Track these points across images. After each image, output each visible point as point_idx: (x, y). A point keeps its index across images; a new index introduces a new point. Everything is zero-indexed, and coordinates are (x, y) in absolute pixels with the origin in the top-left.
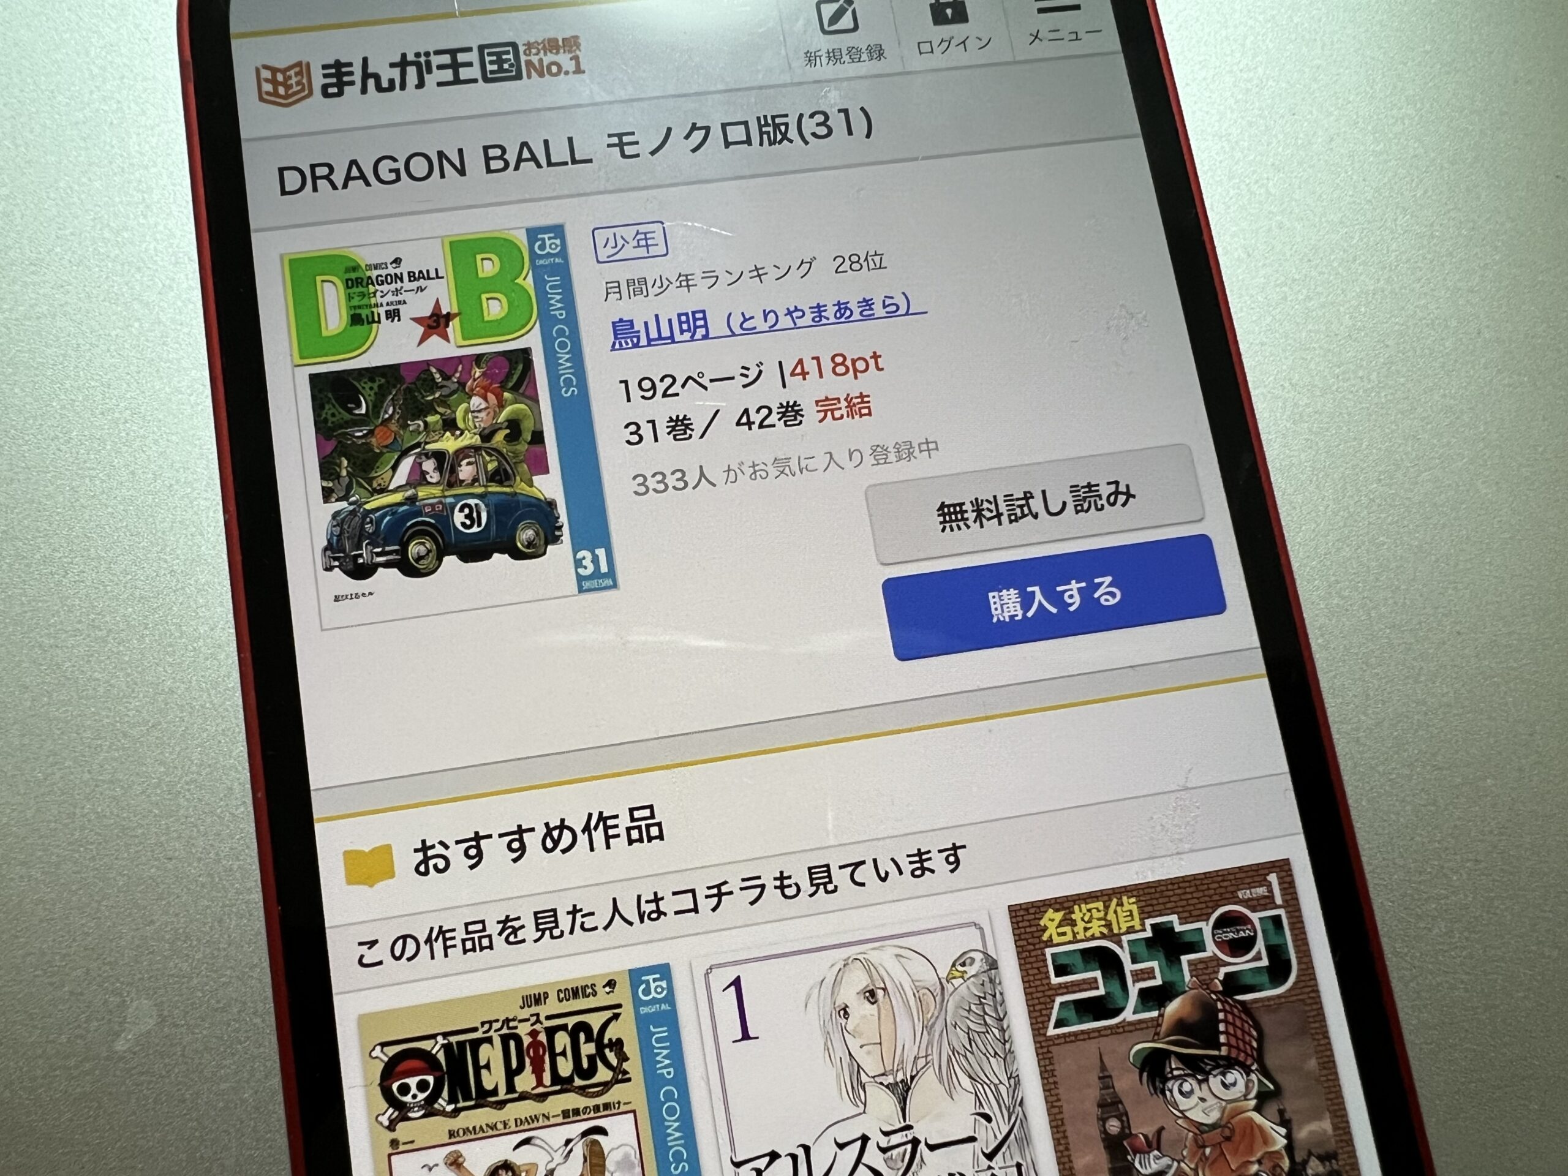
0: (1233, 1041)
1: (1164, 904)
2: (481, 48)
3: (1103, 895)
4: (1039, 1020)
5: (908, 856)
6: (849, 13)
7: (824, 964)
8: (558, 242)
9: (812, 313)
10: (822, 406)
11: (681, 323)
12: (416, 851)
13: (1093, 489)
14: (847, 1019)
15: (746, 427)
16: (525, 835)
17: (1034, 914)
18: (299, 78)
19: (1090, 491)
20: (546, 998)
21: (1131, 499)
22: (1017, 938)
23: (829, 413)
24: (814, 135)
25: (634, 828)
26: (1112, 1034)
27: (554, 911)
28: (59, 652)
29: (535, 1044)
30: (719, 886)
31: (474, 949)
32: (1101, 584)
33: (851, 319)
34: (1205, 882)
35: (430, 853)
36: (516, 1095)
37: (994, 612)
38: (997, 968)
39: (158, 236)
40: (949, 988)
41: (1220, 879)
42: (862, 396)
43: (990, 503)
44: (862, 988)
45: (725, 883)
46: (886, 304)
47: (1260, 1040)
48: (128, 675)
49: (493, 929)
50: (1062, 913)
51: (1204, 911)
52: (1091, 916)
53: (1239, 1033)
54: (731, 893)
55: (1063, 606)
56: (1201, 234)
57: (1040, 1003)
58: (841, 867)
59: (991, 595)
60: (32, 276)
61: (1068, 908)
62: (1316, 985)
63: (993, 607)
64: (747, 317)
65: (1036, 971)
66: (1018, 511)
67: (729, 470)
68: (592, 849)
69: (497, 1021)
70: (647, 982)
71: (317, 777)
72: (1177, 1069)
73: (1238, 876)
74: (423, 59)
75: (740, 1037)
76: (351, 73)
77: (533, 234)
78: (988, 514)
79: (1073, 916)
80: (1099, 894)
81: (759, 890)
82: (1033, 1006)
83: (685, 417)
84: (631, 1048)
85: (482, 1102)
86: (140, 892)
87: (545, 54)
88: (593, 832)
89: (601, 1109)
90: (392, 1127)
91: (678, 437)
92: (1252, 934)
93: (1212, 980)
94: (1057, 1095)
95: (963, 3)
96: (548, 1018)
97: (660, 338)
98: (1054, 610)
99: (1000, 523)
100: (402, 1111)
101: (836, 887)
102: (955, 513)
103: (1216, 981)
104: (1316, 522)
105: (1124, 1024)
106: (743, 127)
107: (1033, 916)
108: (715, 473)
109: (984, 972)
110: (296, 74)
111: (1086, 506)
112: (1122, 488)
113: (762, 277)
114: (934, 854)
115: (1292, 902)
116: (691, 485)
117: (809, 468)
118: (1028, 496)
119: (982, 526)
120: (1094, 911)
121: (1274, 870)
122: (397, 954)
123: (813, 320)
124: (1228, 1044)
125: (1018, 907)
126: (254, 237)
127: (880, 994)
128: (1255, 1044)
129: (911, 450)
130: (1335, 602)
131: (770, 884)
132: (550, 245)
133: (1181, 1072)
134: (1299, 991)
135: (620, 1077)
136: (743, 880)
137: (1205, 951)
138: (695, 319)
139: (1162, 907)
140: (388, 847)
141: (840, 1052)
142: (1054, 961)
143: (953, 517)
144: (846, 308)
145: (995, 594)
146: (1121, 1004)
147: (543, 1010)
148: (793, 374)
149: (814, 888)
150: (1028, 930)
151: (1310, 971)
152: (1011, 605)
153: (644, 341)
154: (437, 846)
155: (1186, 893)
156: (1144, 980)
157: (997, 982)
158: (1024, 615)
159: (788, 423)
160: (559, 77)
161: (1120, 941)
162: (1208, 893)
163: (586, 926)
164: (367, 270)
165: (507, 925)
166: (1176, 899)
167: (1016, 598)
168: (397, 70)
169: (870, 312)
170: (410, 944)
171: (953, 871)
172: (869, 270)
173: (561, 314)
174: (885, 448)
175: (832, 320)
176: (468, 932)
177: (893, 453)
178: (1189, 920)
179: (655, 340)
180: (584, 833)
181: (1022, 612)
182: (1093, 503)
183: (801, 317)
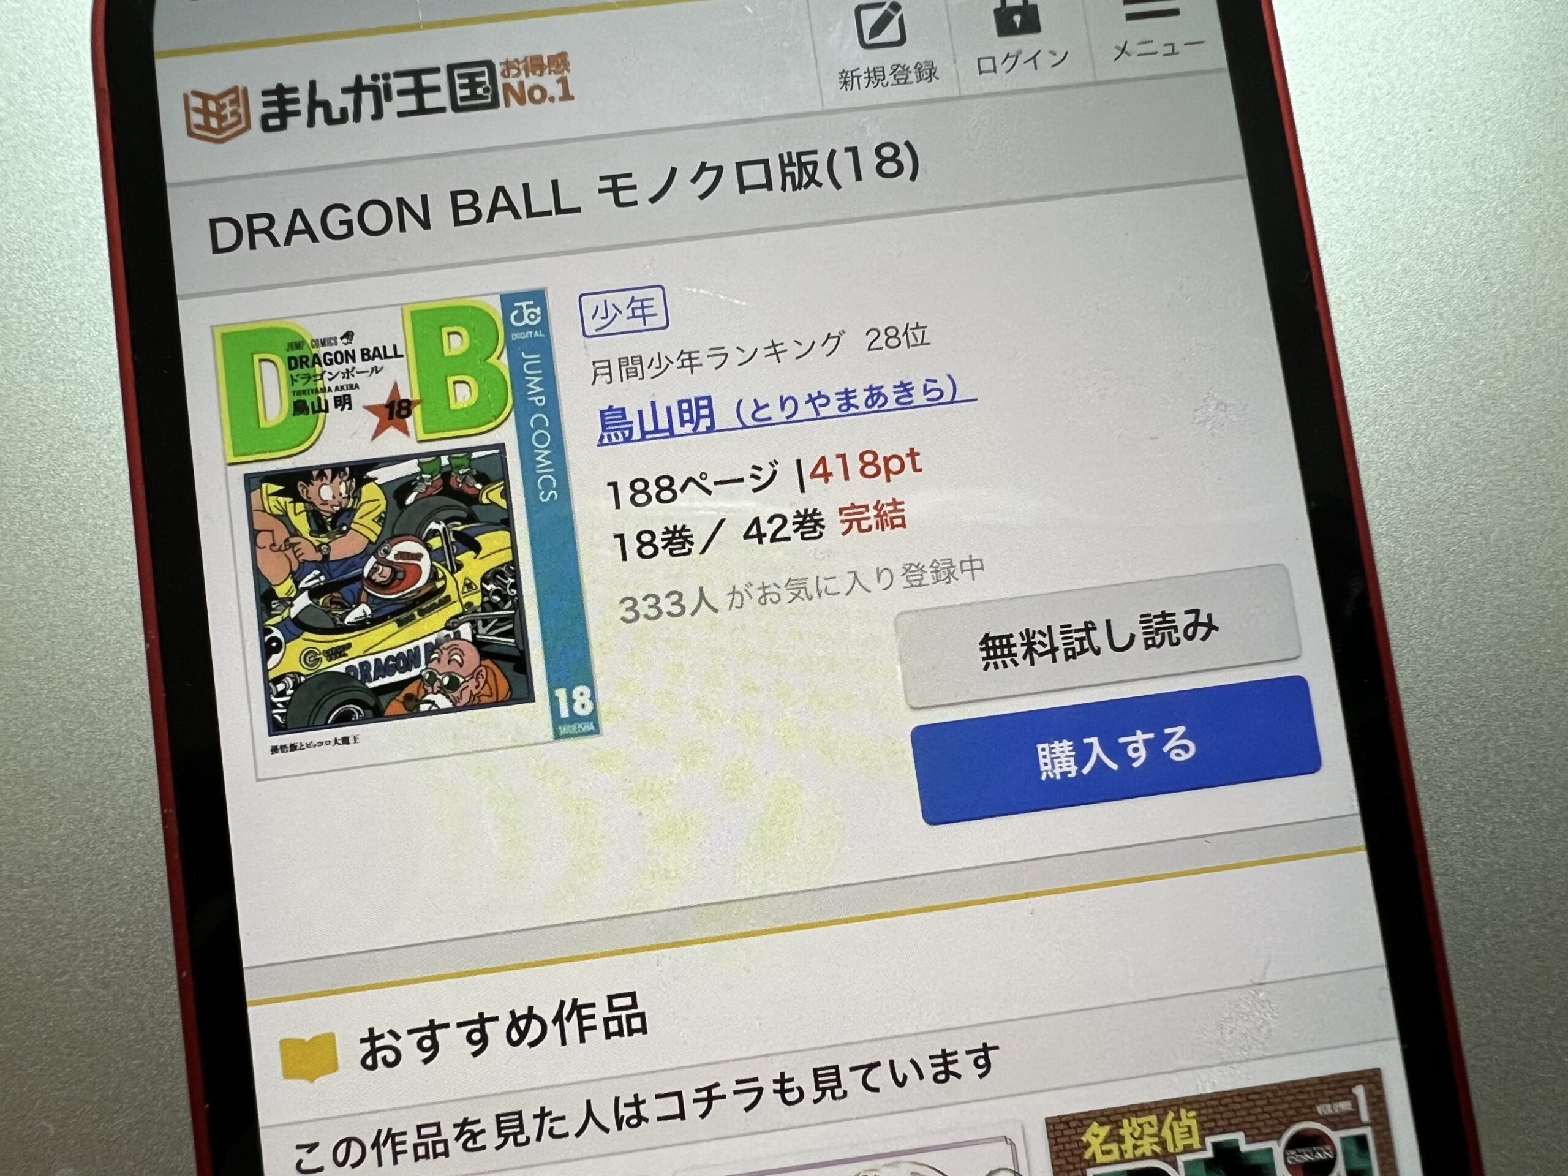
1: (1229, 1119)
2: (451, 68)
3: (1156, 1108)
5: (931, 1057)
6: (895, 21)
8: (538, 311)
9: (839, 399)
10: (846, 515)
11: (681, 411)
12: (363, 1041)
13: (1168, 618)
15: (756, 540)
17: (1075, 1128)
18: (234, 107)
19: (1165, 622)
21: (1213, 632)
22: (1054, 1156)
23: (855, 524)
25: (613, 1019)
27: (520, 1113)
30: (709, 1089)
31: (427, 1156)
32: (1172, 735)
33: (885, 407)
34: (1280, 1093)
35: (378, 1044)
37: (1043, 768)
41: (1295, 1091)
42: (895, 503)
43: (1044, 635)
45: (717, 1085)
46: (928, 388)
49: (449, 1132)
50: (1108, 1127)
51: (1277, 1129)
52: (1142, 1133)
54: (723, 1097)
55: (1126, 761)
56: (1315, 302)
58: (852, 1069)
59: (1040, 747)
61: (1116, 1122)
63: (1042, 761)
64: (761, 405)
66: (1077, 645)
67: (733, 593)
68: (564, 1043)
71: (251, 952)
73: (1318, 1087)
74: (381, 83)
76: (296, 101)
77: (508, 301)
78: (1040, 649)
79: (1122, 1132)
80: (1152, 1106)
81: (755, 1094)
83: (684, 529)
88: (565, 1021)
91: (675, 552)
92: (1330, 1156)
95: (1035, 7)
97: (657, 430)
98: (1114, 766)
99: (1054, 660)
101: (845, 1093)
102: (1002, 647)
106: (762, 166)
107: (1073, 1131)
108: (718, 595)
110: (232, 102)
111: (1158, 639)
112: (1203, 619)
113: (780, 355)
114: (961, 1056)
115: (1380, 1120)
116: (689, 610)
117: (829, 591)
118: (1089, 627)
119: (1032, 663)
120: (1146, 1126)
121: (1361, 1081)
122: (341, 1158)
123: (840, 407)
125: (1058, 1121)
126: (181, 303)
129: (952, 570)
131: (769, 1087)
132: (529, 315)
136: (738, 1082)
138: (699, 408)
139: (1226, 1122)
140: (331, 1036)
143: (999, 652)
144: (879, 394)
145: (1046, 746)
148: (813, 475)
150: (1067, 1146)
152: (1064, 760)
153: (637, 435)
154: (387, 1036)
155: (1255, 1106)
158: (1079, 772)
159: (806, 536)
160: (542, 104)
161: (1176, 1161)
162: (1281, 1107)
163: (555, 1132)
164: (313, 347)
165: (466, 1129)
166: (1244, 1113)
167: (1070, 751)
168: (351, 97)
169: (908, 399)
170: (356, 1149)
171: (981, 1076)
172: (909, 346)
173: (540, 401)
174: (920, 566)
175: (863, 408)
176: (420, 1136)
177: (929, 574)
178: (1256, 1138)
179: (650, 433)
180: (555, 1024)
181: (1076, 768)
182: (1166, 636)
183: (825, 405)
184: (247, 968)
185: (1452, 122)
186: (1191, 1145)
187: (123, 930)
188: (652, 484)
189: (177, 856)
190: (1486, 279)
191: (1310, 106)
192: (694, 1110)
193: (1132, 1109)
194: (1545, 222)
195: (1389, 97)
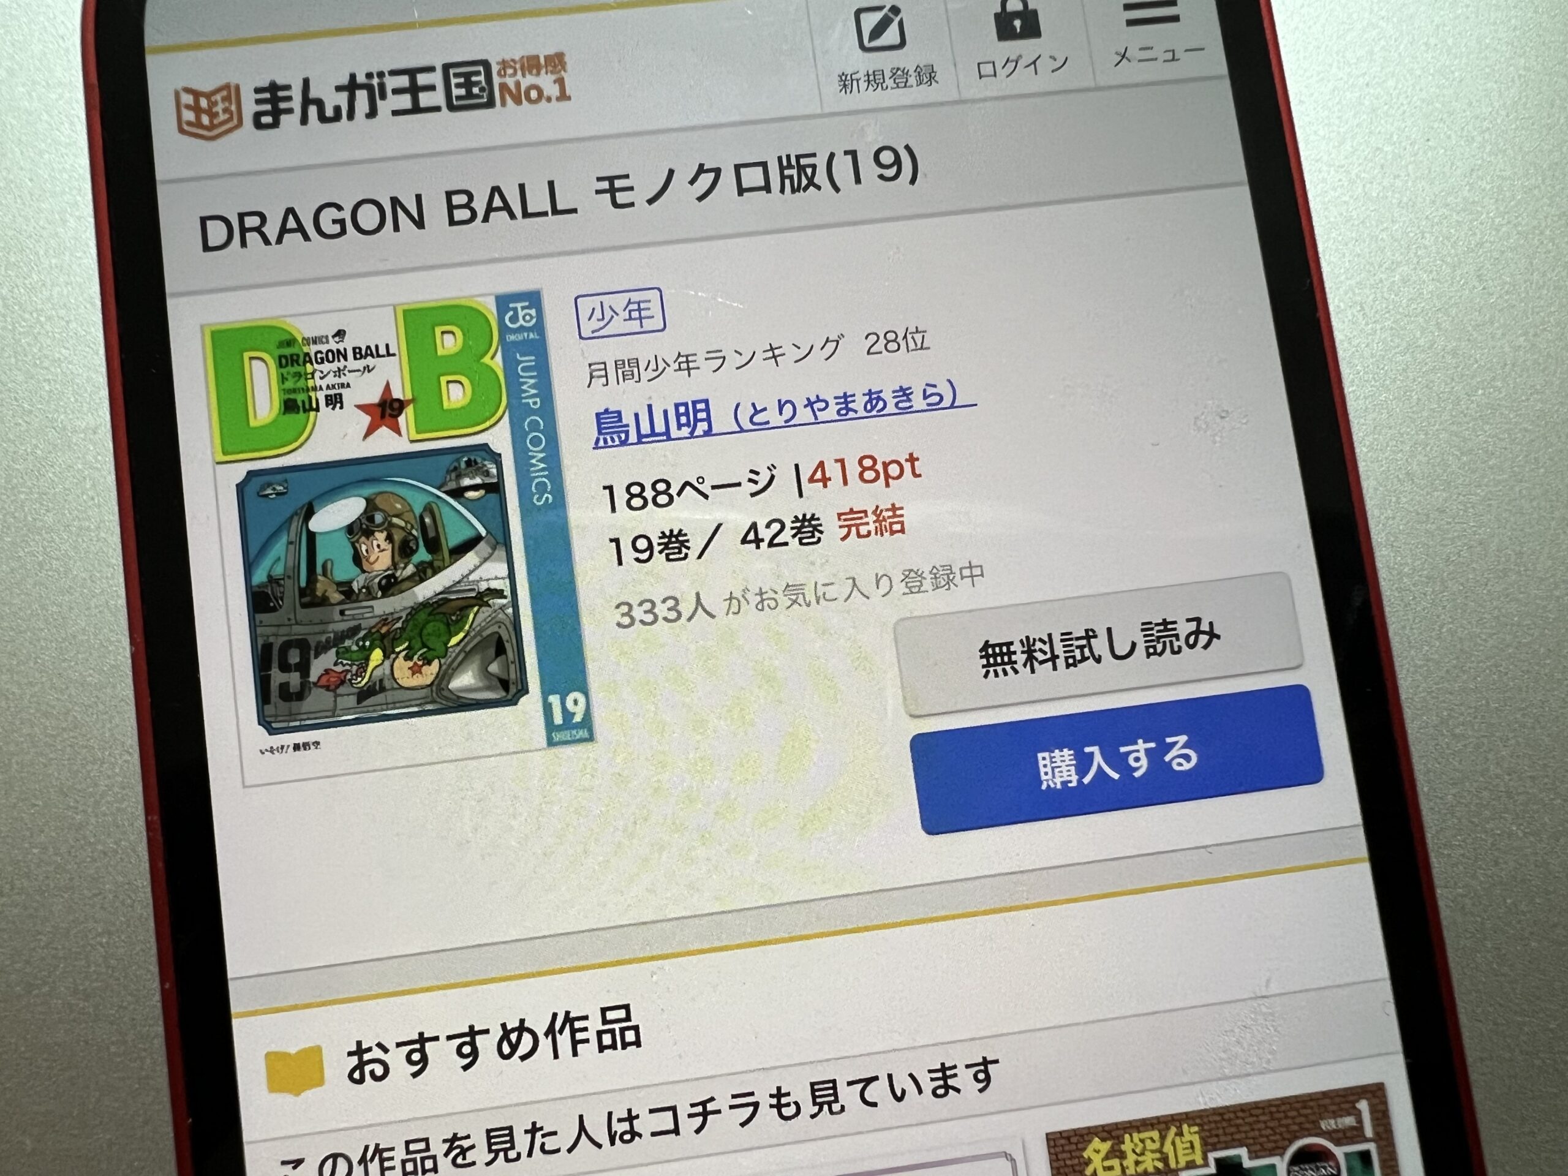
1: (1232, 1134)
2: (446, 67)
3: (1159, 1123)
5: (930, 1071)
6: (895, 25)
8: (533, 312)
9: (837, 404)
10: (845, 520)
11: (678, 415)
12: (350, 1054)
13: (1170, 626)
15: (753, 545)
17: (1076, 1143)
18: (227, 104)
19: (1166, 630)
21: (1215, 640)
22: (1055, 1172)
23: (854, 529)
25: (606, 1031)
27: (510, 1128)
30: (704, 1104)
32: (1175, 743)
33: (882, 413)
34: (1283, 1108)
35: (367, 1057)
37: (1044, 777)
41: (1298, 1105)
42: (894, 508)
43: (1044, 643)
45: (712, 1099)
46: (928, 393)
49: (438, 1148)
50: (1110, 1143)
51: (1280, 1144)
52: (1145, 1147)
54: (719, 1112)
55: (1127, 770)
56: (1316, 309)
58: (850, 1083)
59: (1040, 755)
61: (1118, 1137)
63: (1042, 770)
64: (758, 409)
66: (1078, 654)
67: (731, 599)
68: (556, 1056)
71: (236, 963)
73: (1322, 1102)
74: (375, 81)
76: (289, 99)
77: (503, 302)
79: (1123, 1147)
80: (1155, 1121)
81: (751, 1109)
83: (680, 533)
87: (524, 76)
88: (558, 1035)
91: (671, 557)
95: (1035, 13)
97: (653, 433)
98: (1116, 776)
99: (1055, 668)
101: (843, 1107)
102: (1002, 654)
106: (760, 169)
108: (714, 602)
110: (224, 99)
111: (1159, 647)
112: (1205, 627)
113: (778, 359)
114: (961, 1070)
115: (1384, 1135)
116: (686, 614)
117: (827, 597)
118: (1090, 635)
119: (1033, 671)
120: (1148, 1142)
121: (1365, 1096)
123: (838, 412)
125: (1058, 1136)
126: (171, 303)
129: (951, 576)
131: (765, 1102)
132: (524, 316)
136: (734, 1097)
138: (696, 412)
139: (1229, 1138)
140: (318, 1049)
143: (999, 659)
144: (879, 399)
145: (1046, 755)
148: (812, 480)
149: (816, 1108)
150: (1069, 1162)
152: (1064, 769)
153: (633, 438)
154: (375, 1049)
155: (1259, 1122)
158: (1080, 781)
159: (805, 541)
160: (539, 105)
162: (1284, 1122)
163: (547, 1148)
164: (304, 345)
165: (455, 1145)
166: (1247, 1128)
167: (1070, 760)
168: (345, 95)
169: (908, 404)
170: (341, 1162)
171: (981, 1091)
172: (908, 351)
173: (535, 403)
174: (919, 573)
175: (862, 413)
176: (408, 1152)
177: (929, 581)
178: (1259, 1154)
179: (647, 436)
180: (547, 1037)
181: (1077, 777)
182: (1168, 644)
183: (824, 409)
184: (233, 979)
185: (1449, 133)
186: (1193, 1161)
187: (104, 940)
188: (648, 487)
189: (161, 865)
190: (1484, 288)
191: (1308, 115)
192: (688, 1125)
193: (1134, 1124)
194: (1542, 233)
195: (1386, 107)
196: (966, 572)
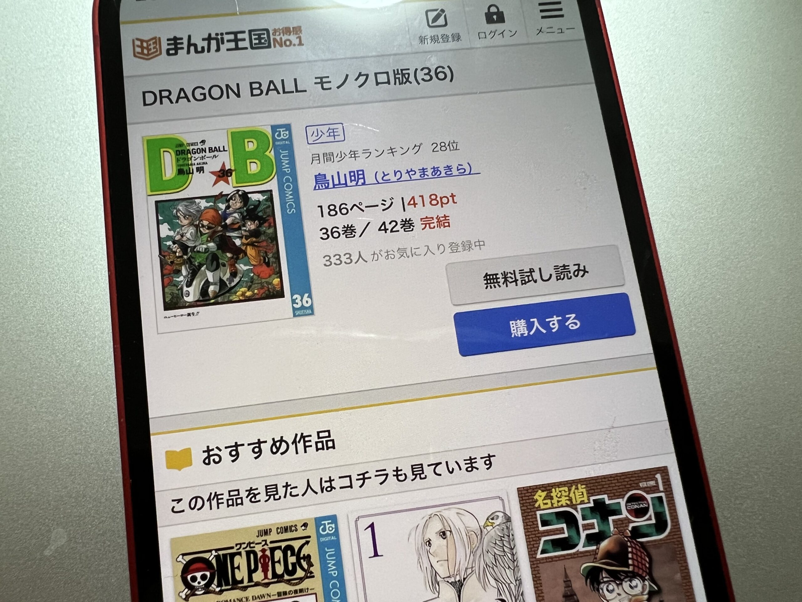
0: (636, 563)
2: (250, 31)
3: (567, 484)
4: (533, 549)
5: (465, 460)
6: (443, 17)
7: (419, 517)
8: (287, 133)
9: (420, 172)
10: (424, 221)
11: (351, 176)
12: (204, 452)
13: (566, 268)
14: (430, 547)
15: (384, 232)
16: (262, 445)
17: (531, 493)
18: (155, 45)
19: (565, 269)
20: (270, 532)
21: (586, 273)
22: (522, 505)
23: (428, 225)
24: (423, 79)
25: (319, 442)
26: (571, 558)
27: (276, 485)
28: (21, 344)
29: (264, 556)
30: (363, 474)
31: (233, 505)
32: (570, 317)
33: (440, 176)
34: (623, 477)
35: (211, 453)
36: (253, 584)
37: (512, 332)
38: (511, 521)
39: (80, 127)
40: (485, 531)
41: (630, 476)
42: (445, 216)
43: (512, 274)
44: (438, 530)
45: (367, 472)
46: (459, 168)
47: (650, 563)
48: (58, 356)
49: (243, 494)
50: (545, 493)
51: (621, 493)
52: (561, 494)
53: (639, 559)
54: (370, 478)
55: (549, 329)
56: (625, 135)
57: (533, 541)
58: (429, 465)
59: (511, 322)
60: (14, 147)
61: (549, 490)
62: (681, 534)
63: (512, 329)
64: (386, 174)
65: (531, 523)
66: (526, 279)
67: (374, 254)
68: (297, 453)
69: (244, 543)
70: (325, 524)
71: (153, 411)
72: (606, 577)
73: (640, 475)
74: (219, 37)
75: (373, 555)
76: (182, 43)
77: (274, 128)
78: (510, 280)
79: (552, 494)
81: (385, 477)
82: (530, 542)
83: (351, 226)
84: (315, 559)
85: (235, 586)
86: (60, 471)
87: (283, 35)
88: (298, 443)
89: (298, 592)
90: (187, 599)
91: (348, 236)
92: (647, 506)
93: (625, 530)
94: (541, 590)
95: (502, 12)
96: (271, 542)
97: (340, 184)
98: (544, 331)
99: (517, 285)
100: (193, 591)
101: (426, 476)
102: (493, 279)
103: (627, 531)
104: (684, 287)
105: (578, 553)
106: (386, 75)
107: (530, 494)
108: (367, 255)
109: (504, 523)
110: (154, 43)
111: (562, 276)
112: (582, 268)
113: (394, 153)
114: (478, 460)
115: (668, 490)
116: (354, 261)
117: (416, 254)
118: (531, 271)
119: (507, 286)
120: (563, 492)
121: (658, 472)
122: (192, 506)
123: (420, 176)
124: (633, 565)
125: (523, 489)
126: (128, 127)
127: (448, 533)
128: (647, 565)
129: (471, 245)
130: (694, 329)
131: (391, 473)
132: (283, 134)
133: (608, 579)
134: (671, 537)
135: (309, 575)
136: (377, 471)
137: (622, 514)
138: (358, 175)
139: (599, 490)
140: (189, 449)
141: (426, 564)
142: (541, 518)
143: (492, 281)
144: (438, 170)
145: (513, 322)
146: (576, 541)
147: (269, 538)
148: (409, 204)
149: (414, 477)
150: (528, 501)
151: (678, 526)
152: (522, 328)
153: (331, 185)
154: (215, 449)
155: (612, 483)
156: (589, 529)
157: (511, 528)
158: (528, 333)
159: (406, 230)
160: (290, 47)
161: (577, 508)
162: (623, 484)
163: (293, 494)
164: (187, 146)
165: (251, 492)
166: (607, 486)
167: (524, 324)
168: (206, 42)
169: (450, 173)
170: (200, 501)
171: (488, 469)
172: (450, 150)
173: (288, 171)
174: (457, 244)
175: (430, 176)
176: (230, 496)
177: (461, 247)
178: (613, 498)
179: (337, 185)
180: (293, 444)
181: (527, 332)
182: (566, 275)
183: (415, 174)
184: (151, 418)
186: (584, 501)
188: (338, 207)
189: (120, 366)
192: (356, 484)
193: (556, 484)
196: (477, 244)
